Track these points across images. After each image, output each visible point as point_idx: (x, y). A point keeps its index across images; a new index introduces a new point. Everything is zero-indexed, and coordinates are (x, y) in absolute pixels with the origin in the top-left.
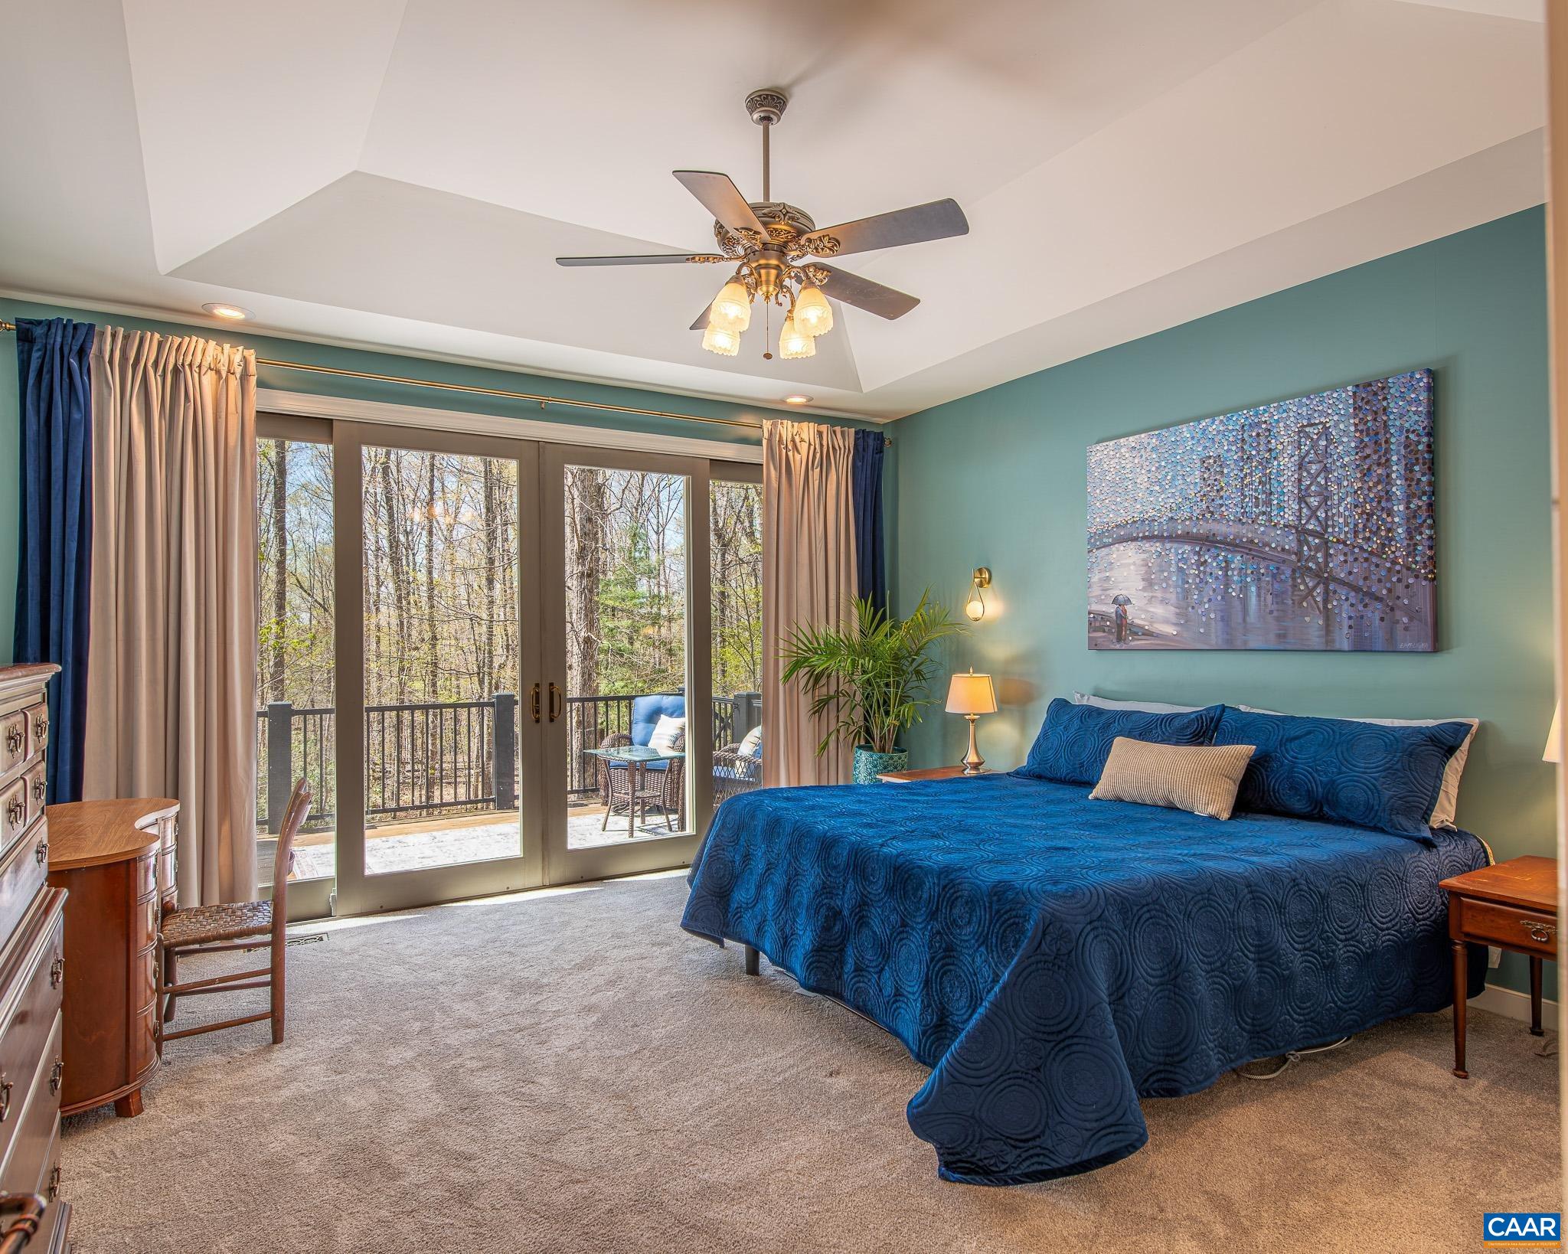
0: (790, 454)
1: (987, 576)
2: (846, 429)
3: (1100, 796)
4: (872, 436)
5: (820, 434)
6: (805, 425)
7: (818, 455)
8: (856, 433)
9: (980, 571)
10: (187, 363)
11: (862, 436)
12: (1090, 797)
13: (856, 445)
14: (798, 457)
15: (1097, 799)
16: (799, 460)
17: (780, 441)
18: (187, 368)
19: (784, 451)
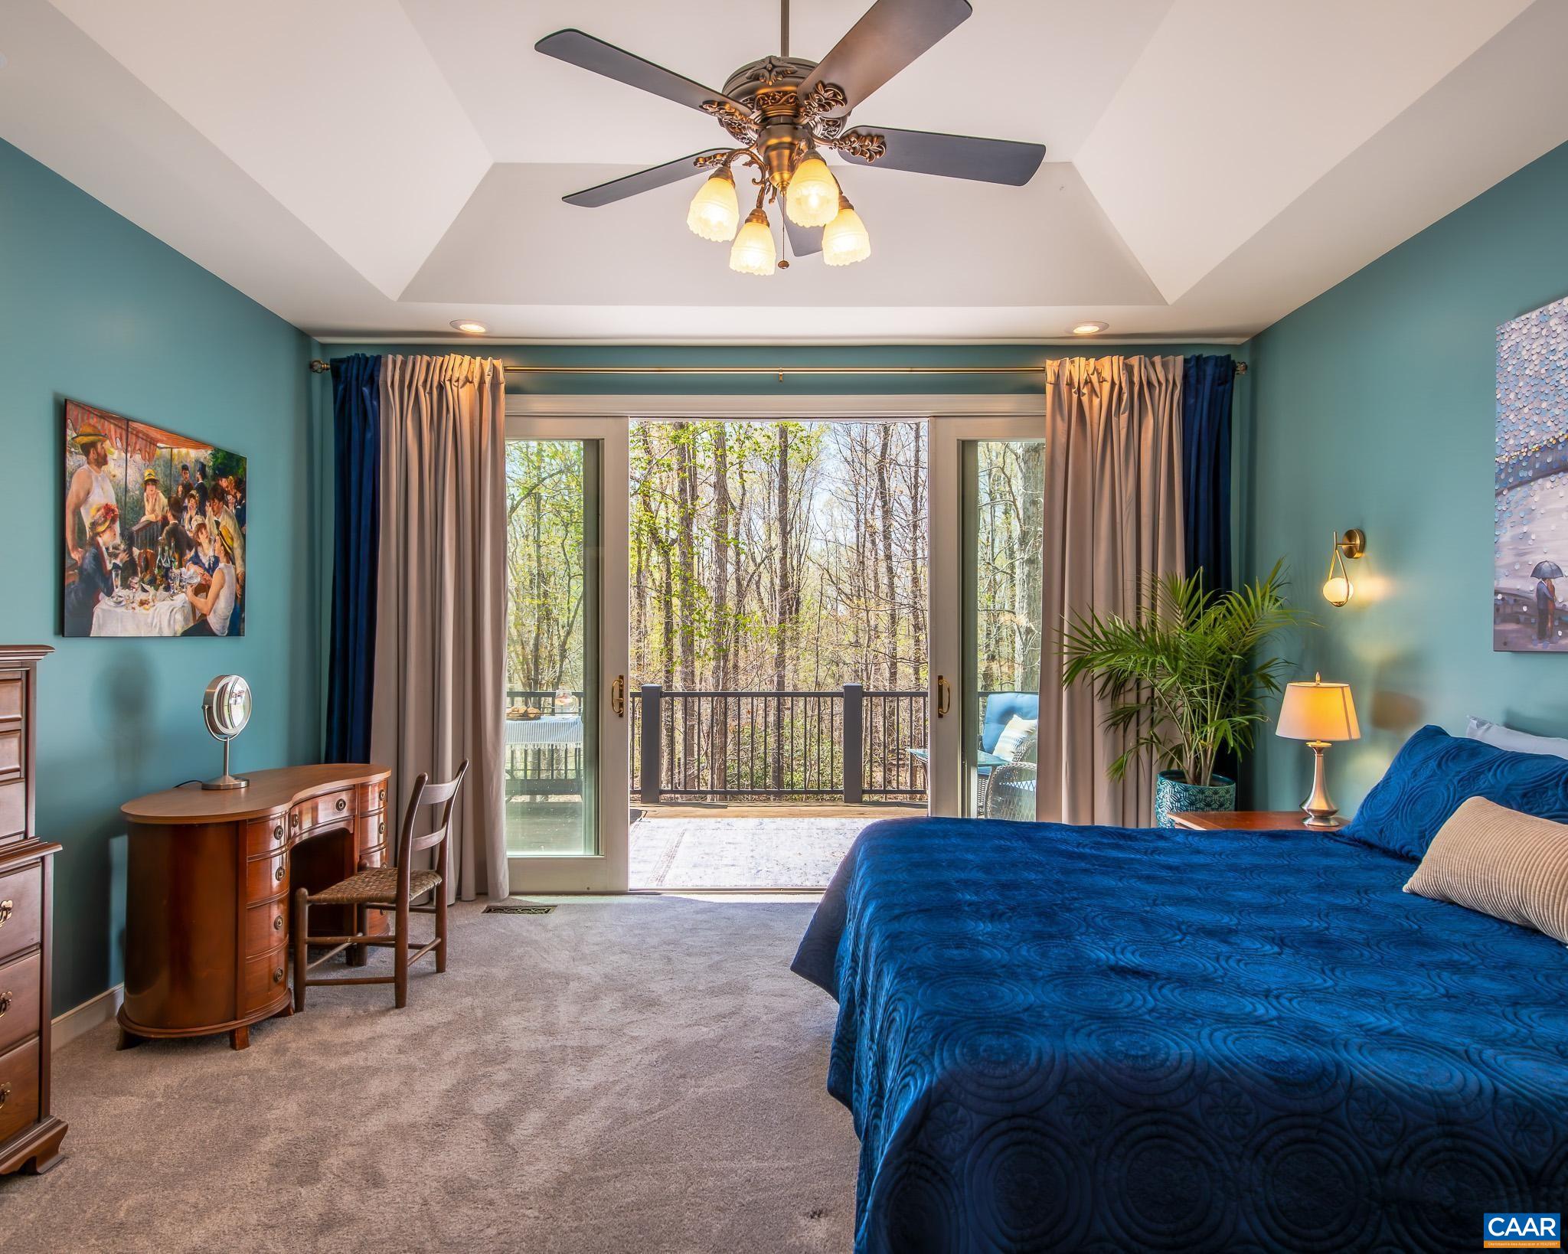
0: (1085, 399)
1: (1358, 542)
2: (1171, 358)
3: (1417, 889)
4: (1211, 363)
5: (1129, 369)
6: (1106, 360)
7: (1125, 397)
8: (1186, 361)
9: (1350, 535)
10: (448, 378)
11: (1195, 366)
12: (1405, 889)
13: (1185, 377)
14: (1096, 401)
15: (1414, 893)
16: (1096, 407)
17: (1070, 384)
18: (448, 383)
19: (1075, 396)
